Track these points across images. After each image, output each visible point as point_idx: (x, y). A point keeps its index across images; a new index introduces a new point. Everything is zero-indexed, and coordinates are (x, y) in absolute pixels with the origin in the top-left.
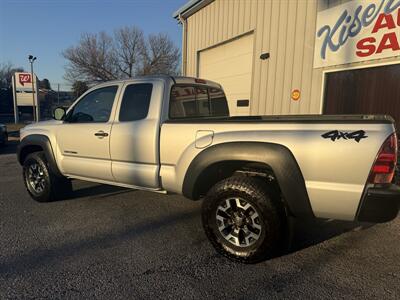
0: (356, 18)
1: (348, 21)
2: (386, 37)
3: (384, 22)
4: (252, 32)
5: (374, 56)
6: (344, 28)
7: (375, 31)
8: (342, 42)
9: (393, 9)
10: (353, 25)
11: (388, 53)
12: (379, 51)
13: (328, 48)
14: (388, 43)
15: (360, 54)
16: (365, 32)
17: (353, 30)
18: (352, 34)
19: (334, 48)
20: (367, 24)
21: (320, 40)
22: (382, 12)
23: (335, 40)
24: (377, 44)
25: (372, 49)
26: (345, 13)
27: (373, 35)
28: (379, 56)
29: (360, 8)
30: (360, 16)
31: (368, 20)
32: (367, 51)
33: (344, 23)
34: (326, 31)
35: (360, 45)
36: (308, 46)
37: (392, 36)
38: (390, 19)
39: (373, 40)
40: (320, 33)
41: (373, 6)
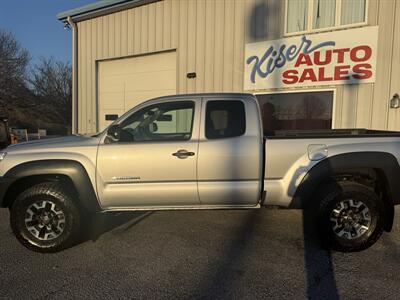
0: (281, 53)
1: (275, 54)
2: (306, 71)
3: (304, 60)
4: (174, 50)
5: (297, 84)
6: (271, 60)
7: (297, 65)
8: (269, 71)
9: (310, 51)
10: (279, 59)
11: (308, 83)
12: (301, 81)
13: (257, 75)
14: (308, 75)
15: (285, 82)
16: (289, 66)
17: (279, 62)
18: (278, 66)
19: (263, 75)
20: (290, 60)
21: (249, 68)
22: (301, 52)
23: (263, 68)
24: (299, 76)
25: (296, 79)
26: (271, 48)
27: (296, 69)
28: (301, 84)
29: (284, 46)
30: (285, 52)
31: (291, 56)
32: (291, 80)
33: (271, 56)
34: (255, 61)
35: (285, 75)
36: (237, 71)
37: (311, 71)
38: (308, 58)
39: (296, 72)
40: (249, 61)
41: (294, 46)
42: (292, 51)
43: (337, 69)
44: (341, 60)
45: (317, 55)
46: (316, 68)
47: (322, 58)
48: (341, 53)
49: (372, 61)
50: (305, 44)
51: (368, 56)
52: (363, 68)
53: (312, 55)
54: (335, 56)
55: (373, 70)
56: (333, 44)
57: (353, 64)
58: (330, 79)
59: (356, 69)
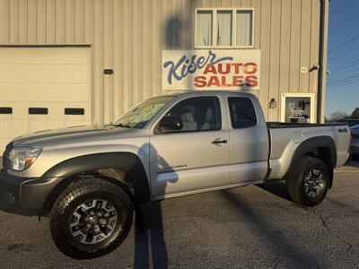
0: (193, 62)
1: (188, 62)
2: (212, 78)
3: (210, 69)
4: (89, 46)
5: (206, 88)
6: (185, 67)
7: (205, 73)
8: (183, 75)
9: (215, 63)
10: (191, 66)
11: (214, 87)
12: (209, 85)
13: (173, 77)
14: (214, 81)
15: (196, 85)
16: (200, 72)
17: (191, 69)
18: (192, 72)
19: (179, 79)
20: (200, 68)
21: (166, 71)
22: (209, 62)
23: (178, 72)
24: (207, 81)
25: (205, 84)
26: (185, 57)
27: (205, 75)
28: (208, 88)
29: (194, 57)
30: (195, 61)
31: (200, 65)
32: (201, 84)
33: (184, 63)
34: (171, 65)
35: (196, 80)
36: (155, 72)
37: (216, 78)
38: (213, 68)
39: (204, 78)
40: (166, 65)
41: (203, 57)
42: (202, 61)
43: (235, 78)
44: (237, 72)
45: (220, 66)
46: (219, 76)
47: (224, 69)
48: (237, 65)
49: (257, 74)
50: (211, 57)
51: (255, 71)
52: (251, 79)
53: (216, 66)
54: (233, 68)
55: (258, 80)
56: (231, 59)
57: (245, 75)
58: (229, 85)
59: (247, 79)
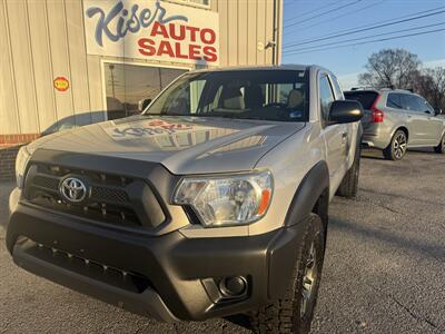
0: (134, 15)
2: (163, 43)
3: (159, 30)
5: (155, 57)
7: (153, 34)
9: (165, 22)
11: (165, 57)
12: (159, 54)
14: (165, 48)
15: (141, 51)
16: (145, 32)
21: (91, 23)
24: (157, 46)
25: (153, 51)
27: (152, 38)
28: (159, 58)
31: (145, 22)
32: (148, 51)
35: (141, 42)
37: (168, 44)
38: (163, 28)
39: (153, 43)
42: (147, 15)
43: (191, 47)
44: (193, 39)
45: (172, 27)
46: (172, 42)
47: (178, 33)
48: (193, 30)
49: (216, 45)
51: (213, 41)
52: (210, 51)
53: (167, 25)
54: (188, 33)
55: (217, 54)
57: (203, 45)
58: (186, 57)
59: (205, 49)
